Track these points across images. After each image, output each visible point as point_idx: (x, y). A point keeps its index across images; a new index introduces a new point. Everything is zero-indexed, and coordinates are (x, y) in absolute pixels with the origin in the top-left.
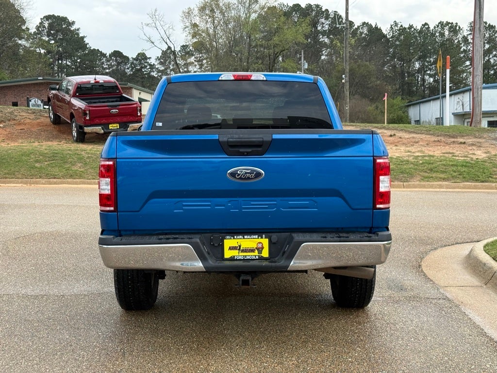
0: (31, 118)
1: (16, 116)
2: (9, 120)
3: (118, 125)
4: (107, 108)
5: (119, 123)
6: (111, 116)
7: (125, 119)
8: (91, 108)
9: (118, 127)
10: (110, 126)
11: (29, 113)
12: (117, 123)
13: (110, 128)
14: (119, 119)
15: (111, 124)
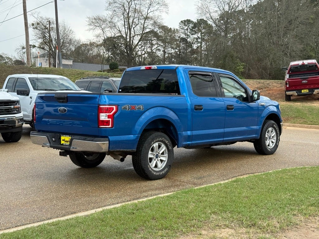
0: (278, 86)
1: (270, 85)
2: (265, 88)
3: (308, 90)
4: (300, 80)
5: (308, 89)
6: (302, 85)
7: (312, 86)
8: (290, 80)
9: (308, 92)
10: (302, 91)
11: (278, 84)
12: (307, 89)
13: (302, 92)
14: (308, 87)
15: (303, 89)
